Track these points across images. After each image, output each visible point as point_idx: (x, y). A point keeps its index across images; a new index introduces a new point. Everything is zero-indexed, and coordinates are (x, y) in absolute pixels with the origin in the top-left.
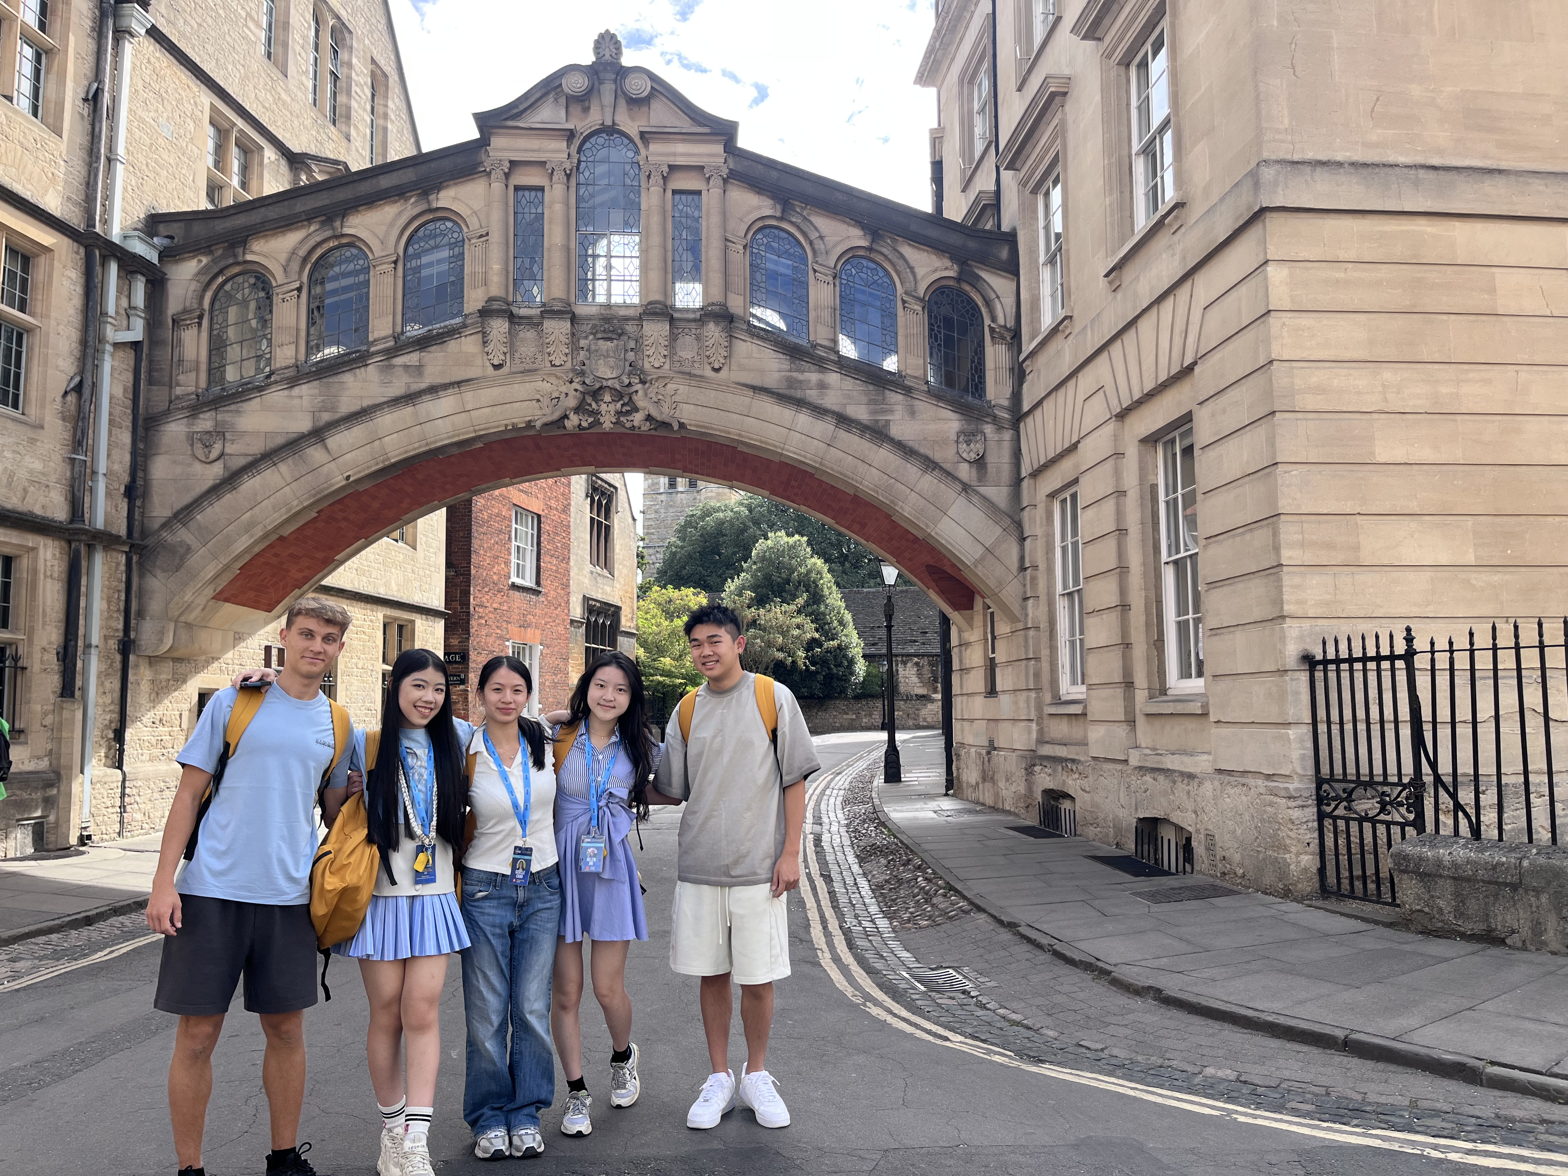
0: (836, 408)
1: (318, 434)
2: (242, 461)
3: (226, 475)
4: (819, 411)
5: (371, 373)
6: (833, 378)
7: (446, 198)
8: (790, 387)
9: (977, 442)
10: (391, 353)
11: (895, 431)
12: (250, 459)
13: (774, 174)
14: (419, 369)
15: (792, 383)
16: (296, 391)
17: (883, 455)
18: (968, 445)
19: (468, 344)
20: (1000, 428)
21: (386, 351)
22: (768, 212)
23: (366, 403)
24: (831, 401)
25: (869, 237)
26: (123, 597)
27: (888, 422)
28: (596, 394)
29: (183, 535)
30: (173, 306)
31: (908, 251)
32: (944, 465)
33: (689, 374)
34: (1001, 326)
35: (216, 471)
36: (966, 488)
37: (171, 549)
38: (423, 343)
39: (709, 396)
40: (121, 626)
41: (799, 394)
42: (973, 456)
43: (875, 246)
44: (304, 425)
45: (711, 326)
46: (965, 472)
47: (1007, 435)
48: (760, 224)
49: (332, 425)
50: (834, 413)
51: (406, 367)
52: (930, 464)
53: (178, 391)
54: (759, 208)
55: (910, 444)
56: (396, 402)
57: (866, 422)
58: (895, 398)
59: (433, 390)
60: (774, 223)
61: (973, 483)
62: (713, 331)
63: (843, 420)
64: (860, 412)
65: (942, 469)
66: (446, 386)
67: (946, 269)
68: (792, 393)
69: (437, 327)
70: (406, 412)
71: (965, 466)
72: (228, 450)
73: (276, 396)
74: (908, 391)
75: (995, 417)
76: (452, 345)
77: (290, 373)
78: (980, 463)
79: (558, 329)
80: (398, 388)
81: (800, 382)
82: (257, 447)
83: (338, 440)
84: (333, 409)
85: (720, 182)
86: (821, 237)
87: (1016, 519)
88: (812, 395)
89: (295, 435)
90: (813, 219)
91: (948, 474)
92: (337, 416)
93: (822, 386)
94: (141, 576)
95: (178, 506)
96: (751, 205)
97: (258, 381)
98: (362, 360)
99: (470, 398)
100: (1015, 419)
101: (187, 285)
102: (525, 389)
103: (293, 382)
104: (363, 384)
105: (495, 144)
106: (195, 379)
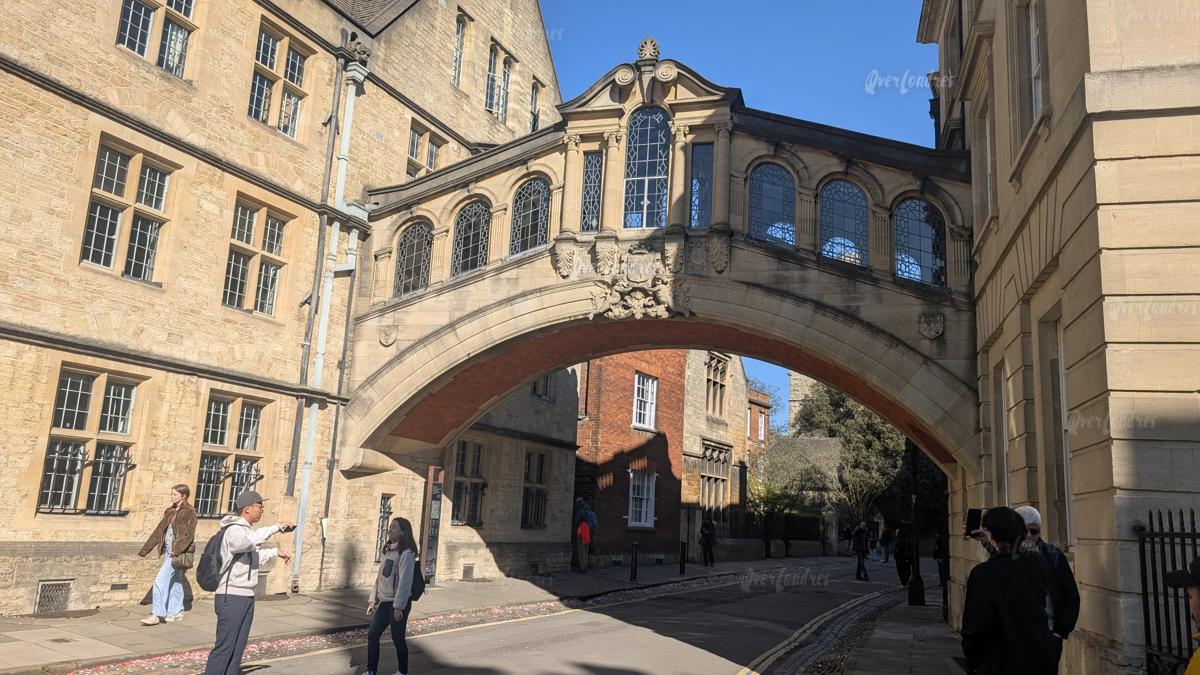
0: (815, 298)
1: (452, 326)
2: (407, 344)
3: (398, 353)
4: (801, 300)
6: (813, 274)
7: (539, 165)
8: (777, 283)
9: (936, 322)
10: (499, 270)
11: (864, 315)
12: (412, 343)
13: (770, 123)
14: (516, 279)
16: (442, 297)
17: (855, 333)
18: (929, 325)
19: (547, 262)
20: (958, 311)
21: (497, 270)
22: (764, 152)
23: (483, 304)
24: (810, 292)
25: (845, 165)
26: (332, 432)
27: (858, 307)
28: (631, 293)
29: (370, 393)
30: (375, 246)
31: (879, 173)
32: (907, 342)
33: (699, 276)
34: (959, 227)
35: (392, 352)
36: (927, 359)
37: (364, 402)
38: (519, 263)
39: (716, 291)
40: (330, 451)
41: (784, 287)
42: (933, 334)
43: (849, 170)
44: (445, 321)
45: (715, 239)
46: (926, 347)
47: (965, 317)
48: (758, 162)
49: (461, 320)
50: (812, 301)
51: (508, 279)
52: (895, 340)
53: (376, 300)
54: (758, 149)
55: (878, 325)
56: (501, 303)
57: (839, 308)
58: (866, 288)
59: (524, 295)
60: (770, 160)
61: (933, 357)
62: (717, 245)
63: (819, 306)
64: (835, 300)
65: (905, 344)
66: (532, 292)
67: (911, 183)
68: (779, 286)
69: (531, 251)
70: (506, 310)
71: (927, 342)
72: (399, 337)
73: (430, 302)
74: (876, 282)
75: (953, 300)
76: (538, 264)
77: (438, 286)
78: (940, 339)
79: (606, 249)
80: (502, 295)
81: (786, 278)
82: (417, 335)
83: (464, 329)
84: (463, 310)
85: (727, 134)
86: (806, 167)
87: (974, 386)
88: (795, 288)
89: (438, 327)
90: (799, 154)
91: (911, 349)
92: (465, 314)
93: (804, 280)
94: (346, 419)
95: (369, 375)
96: (751, 148)
97: (420, 292)
98: (481, 276)
99: (547, 299)
100: (972, 303)
101: (384, 233)
102: (583, 292)
103: (439, 292)
104: (481, 292)
105: (571, 124)
106: (385, 292)
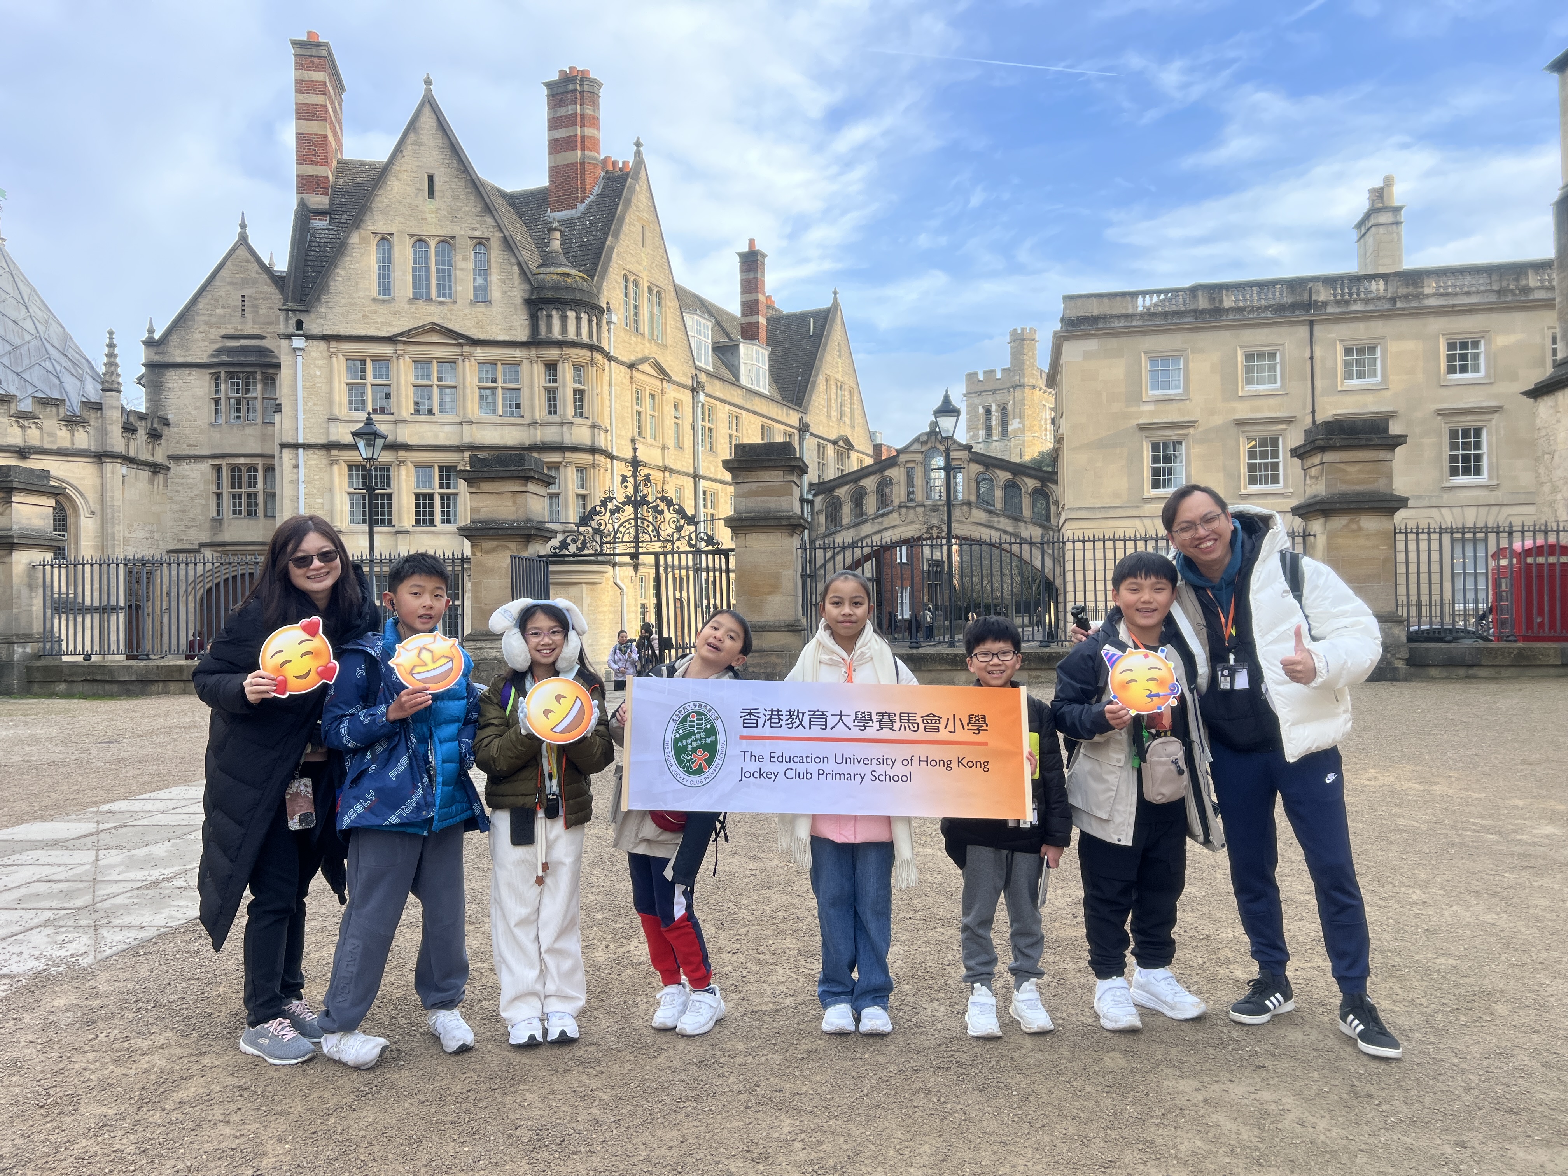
0: (1004, 528)
3: (832, 555)
4: (997, 529)
5: (869, 524)
6: (1002, 519)
7: (887, 473)
8: (989, 523)
9: (1047, 537)
10: (874, 519)
11: (1022, 535)
13: (984, 458)
14: (882, 523)
15: (990, 521)
16: (849, 531)
18: (1044, 538)
19: (895, 515)
20: (1054, 532)
22: (984, 470)
23: (869, 533)
24: (1001, 526)
25: (1012, 473)
27: (1020, 532)
28: (931, 528)
29: (822, 572)
30: (816, 509)
31: (1025, 479)
33: (959, 520)
34: (1055, 500)
35: (829, 554)
37: (819, 576)
38: (883, 515)
39: (965, 527)
41: (992, 524)
43: (1015, 476)
44: (851, 540)
45: (965, 506)
47: (1057, 535)
48: (981, 474)
49: (859, 540)
51: (879, 522)
52: (1032, 545)
53: (819, 532)
54: (980, 468)
56: (876, 532)
58: (1021, 524)
61: (1046, 550)
62: (966, 508)
63: (1005, 532)
64: (1010, 529)
66: (890, 527)
67: (1037, 483)
69: (886, 510)
70: (877, 536)
72: (833, 548)
73: (844, 532)
74: (1025, 522)
75: (1052, 528)
76: (891, 516)
77: (847, 526)
79: (920, 510)
80: (876, 528)
81: (993, 521)
83: (861, 544)
84: (859, 535)
85: (967, 462)
86: (998, 477)
87: (1060, 560)
88: (996, 525)
90: (997, 470)
91: (1038, 547)
92: (861, 537)
93: (999, 522)
95: (821, 564)
96: (976, 468)
97: (839, 528)
98: (866, 521)
99: (896, 531)
100: (1059, 531)
101: (818, 500)
102: (910, 528)
103: (848, 529)
104: (867, 529)
105: (901, 456)
106: (823, 529)
